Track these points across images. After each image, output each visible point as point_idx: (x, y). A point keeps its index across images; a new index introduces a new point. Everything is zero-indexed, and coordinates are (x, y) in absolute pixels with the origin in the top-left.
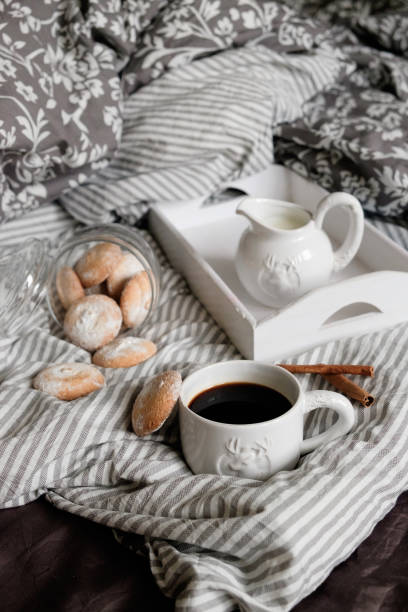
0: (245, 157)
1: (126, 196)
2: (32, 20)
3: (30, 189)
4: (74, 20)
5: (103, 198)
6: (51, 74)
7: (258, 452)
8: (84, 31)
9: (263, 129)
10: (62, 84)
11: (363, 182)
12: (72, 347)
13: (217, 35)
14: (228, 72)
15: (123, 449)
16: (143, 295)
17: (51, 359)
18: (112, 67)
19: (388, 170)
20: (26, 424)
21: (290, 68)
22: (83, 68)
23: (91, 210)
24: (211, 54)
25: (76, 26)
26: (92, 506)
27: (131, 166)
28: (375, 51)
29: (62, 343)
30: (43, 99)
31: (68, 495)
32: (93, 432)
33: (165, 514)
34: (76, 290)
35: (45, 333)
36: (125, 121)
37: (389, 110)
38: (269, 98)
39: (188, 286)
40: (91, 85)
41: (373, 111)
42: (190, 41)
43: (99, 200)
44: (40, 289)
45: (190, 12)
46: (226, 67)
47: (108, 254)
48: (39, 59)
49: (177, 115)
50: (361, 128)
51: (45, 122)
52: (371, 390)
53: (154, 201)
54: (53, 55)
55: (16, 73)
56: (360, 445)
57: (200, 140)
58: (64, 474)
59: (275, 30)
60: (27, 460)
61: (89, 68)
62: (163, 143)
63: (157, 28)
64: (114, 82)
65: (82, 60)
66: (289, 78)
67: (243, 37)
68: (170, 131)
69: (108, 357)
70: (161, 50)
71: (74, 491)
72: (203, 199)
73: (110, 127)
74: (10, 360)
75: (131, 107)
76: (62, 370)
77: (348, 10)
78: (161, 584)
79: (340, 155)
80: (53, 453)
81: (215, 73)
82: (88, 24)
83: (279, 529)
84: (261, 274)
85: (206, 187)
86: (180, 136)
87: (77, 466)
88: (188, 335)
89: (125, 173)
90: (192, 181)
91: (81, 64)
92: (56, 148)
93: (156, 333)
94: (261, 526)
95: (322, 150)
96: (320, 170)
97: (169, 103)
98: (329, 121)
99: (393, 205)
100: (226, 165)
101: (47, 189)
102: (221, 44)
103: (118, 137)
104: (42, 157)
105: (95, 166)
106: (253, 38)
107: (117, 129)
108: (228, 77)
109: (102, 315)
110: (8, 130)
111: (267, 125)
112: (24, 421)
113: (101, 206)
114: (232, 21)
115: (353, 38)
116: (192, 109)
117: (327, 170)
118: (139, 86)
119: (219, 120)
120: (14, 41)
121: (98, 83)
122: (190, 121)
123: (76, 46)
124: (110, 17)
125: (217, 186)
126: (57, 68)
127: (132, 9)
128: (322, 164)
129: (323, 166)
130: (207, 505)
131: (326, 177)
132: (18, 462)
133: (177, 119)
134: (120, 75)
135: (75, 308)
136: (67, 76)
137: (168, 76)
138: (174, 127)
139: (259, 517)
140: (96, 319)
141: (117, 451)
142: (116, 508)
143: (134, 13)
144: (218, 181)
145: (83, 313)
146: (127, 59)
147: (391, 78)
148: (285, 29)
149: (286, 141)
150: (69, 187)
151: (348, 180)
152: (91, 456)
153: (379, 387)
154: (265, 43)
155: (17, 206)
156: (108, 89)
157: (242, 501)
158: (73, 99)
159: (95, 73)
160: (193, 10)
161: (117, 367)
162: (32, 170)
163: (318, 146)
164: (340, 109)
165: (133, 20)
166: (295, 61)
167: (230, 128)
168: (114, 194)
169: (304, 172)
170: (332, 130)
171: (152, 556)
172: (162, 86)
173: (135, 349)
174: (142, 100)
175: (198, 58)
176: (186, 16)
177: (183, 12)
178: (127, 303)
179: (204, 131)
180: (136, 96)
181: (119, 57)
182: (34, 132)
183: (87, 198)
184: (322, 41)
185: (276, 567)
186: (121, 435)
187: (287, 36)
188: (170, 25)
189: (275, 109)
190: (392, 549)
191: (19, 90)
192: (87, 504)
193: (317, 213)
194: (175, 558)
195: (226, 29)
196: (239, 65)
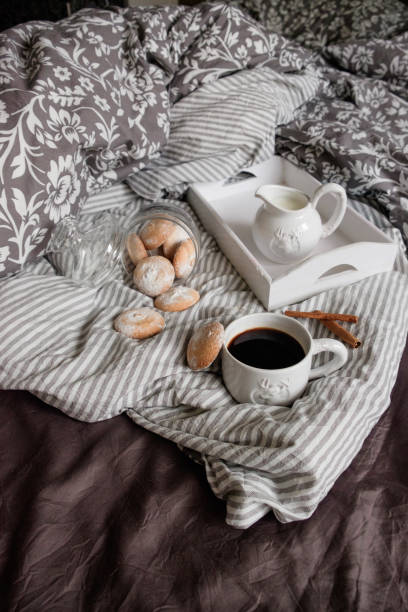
0: (256, 151)
1: (173, 180)
2: (103, 46)
3: (105, 174)
4: (134, 46)
5: (157, 180)
6: (119, 89)
7: (281, 387)
8: (142, 55)
9: (269, 130)
10: (126, 95)
11: (338, 170)
12: (140, 294)
13: (236, 59)
14: (243, 87)
15: (182, 380)
16: (189, 257)
17: (125, 304)
18: (162, 83)
19: (359, 163)
20: (111, 362)
21: (287, 84)
22: (142, 84)
23: (148, 189)
24: (232, 73)
25: (136, 51)
26: (161, 425)
27: (176, 156)
28: (338, 71)
29: (133, 291)
30: (114, 108)
31: (143, 413)
32: (160, 368)
33: (216, 437)
34: (141, 253)
35: (120, 283)
36: (171, 123)
37: (351, 115)
38: (273, 107)
39: (217, 245)
40: (148, 96)
41: (340, 116)
42: (217, 63)
43: (154, 181)
44: (117, 254)
45: (217, 40)
46: (242, 84)
47: (164, 226)
48: (110, 77)
49: (208, 119)
50: (337, 130)
51: (116, 127)
52: (356, 334)
53: (192, 182)
54: (120, 74)
55: (94, 89)
56: (355, 382)
57: (225, 138)
58: (139, 398)
59: (277, 56)
60: (113, 391)
61: (146, 84)
62: (199, 140)
63: (193, 53)
64: (164, 94)
65: (141, 77)
66: (286, 92)
67: (255, 60)
68: (204, 131)
69: (166, 303)
70: (197, 71)
71: (147, 411)
72: (225, 180)
73: (162, 129)
74: (96, 303)
75: (175, 113)
76: (135, 315)
77: (312, 40)
78: (215, 490)
79: (322, 150)
80: (132, 386)
81: (234, 88)
82: (144, 50)
83: (306, 459)
84: (272, 241)
85: (228, 172)
86: (211, 135)
87: (149, 393)
88: (220, 285)
89: (171, 161)
90: (219, 168)
91: (140, 80)
92: (124, 145)
93: (197, 282)
94: (292, 456)
95: (309, 146)
96: (307, 160)
97: (203, 110)
98: (314, 124)
99: (361, 188)
100: (243, 157)
101: (118, 174)
102: (240, 66)
103: (167, 136)
104: (114, 152)
105: (150, 157)
106: (261, 62)
107: (167, 130)
108: (244, 91)
109: (161, 272)
110: (90, 134)
111: (272, 127)
112: (109, 359)
113: (155, 186)
114: (247, 48)
115: (322, 61)
116: (220, 115)
117: (313, 161)
118: (181, 97)
119: (239, 124)
120: (91, 62)
121: (153, 95)
122: (218, 124)
123: (136, 66)
124: (160, 44)
125: (235, 171)
126: (123, 84)
127: (176, 38)
128: (309, 156)
129: (310, 158)
130: (249, 434)
131: (311, 166)
132: (107, 392)
133: (208, 122)
134: (168, 87)
135: (142, 265)
136: (131, 90)
137: (202, 89)
138: (207, 128)
139: (291, 450)
140: (156, 275)
141: (177, 381)
142: (179, 428)
143: (177, 41)
144: (237, 168)
145: (147, 270)
146: (172, 77)
147: (352, 92)
148: (284, 54)
149: (283, 139)
150: (132, 172)
151: (328, 168)
152: (159, 385)
153: (362, 332)
154: (269, 65)
155: (97, 186)
156: (159, 100)
157: (277, 434)
158: (135, 107)
159: (150, 88)
160: (220, 38)
161: (173, 312)
162: (107, 162)
163: (307, 143)
164: (317, 114)
165: (177, 47)
166: (291, 79)
167: (247, 129)
168: (164, 177)
169: (296, 162)
170: (316, 131)
171: (208, 468)
172: (197, 97)
173: (185, 297)
174: (183, 108)
175: (223, 76)
176: (215, 43)
177: (212, 40)
178: (178, 263)
179: (228, 132)
180: (178, 104)
181: (167, 75)
182: (108, 135)
183: (146, 180)
184: (308, 63)
185: (301, 485)
186: (180, 369)
187: (285, 60)
188: (203, 50)
189: (277, 116)
190: (376, 456)
191: (97, 102)
192: (158, 422)
193: (314, 198)
194: (226, 476)
195: (243, 54)
196: (252, 82)
